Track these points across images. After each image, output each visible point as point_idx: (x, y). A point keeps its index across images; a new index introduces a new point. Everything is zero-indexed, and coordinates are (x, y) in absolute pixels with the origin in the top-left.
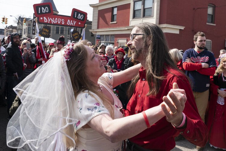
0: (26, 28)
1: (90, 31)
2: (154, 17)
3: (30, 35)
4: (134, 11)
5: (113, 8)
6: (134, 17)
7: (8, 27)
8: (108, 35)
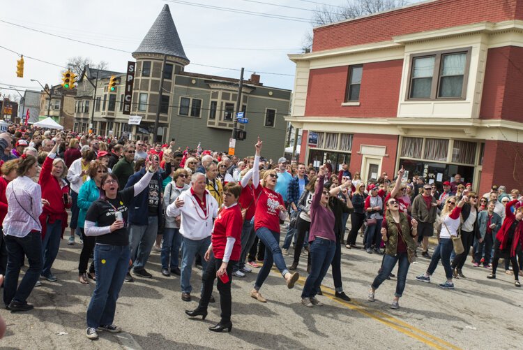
0: (106, 95)
1: (287, 119)
2: (468, 100)
3: (113, 114)
4: (413, 82)
5: (351, 68)
6: (411, 95)
7: (50, 88)
8: (334, 134)
